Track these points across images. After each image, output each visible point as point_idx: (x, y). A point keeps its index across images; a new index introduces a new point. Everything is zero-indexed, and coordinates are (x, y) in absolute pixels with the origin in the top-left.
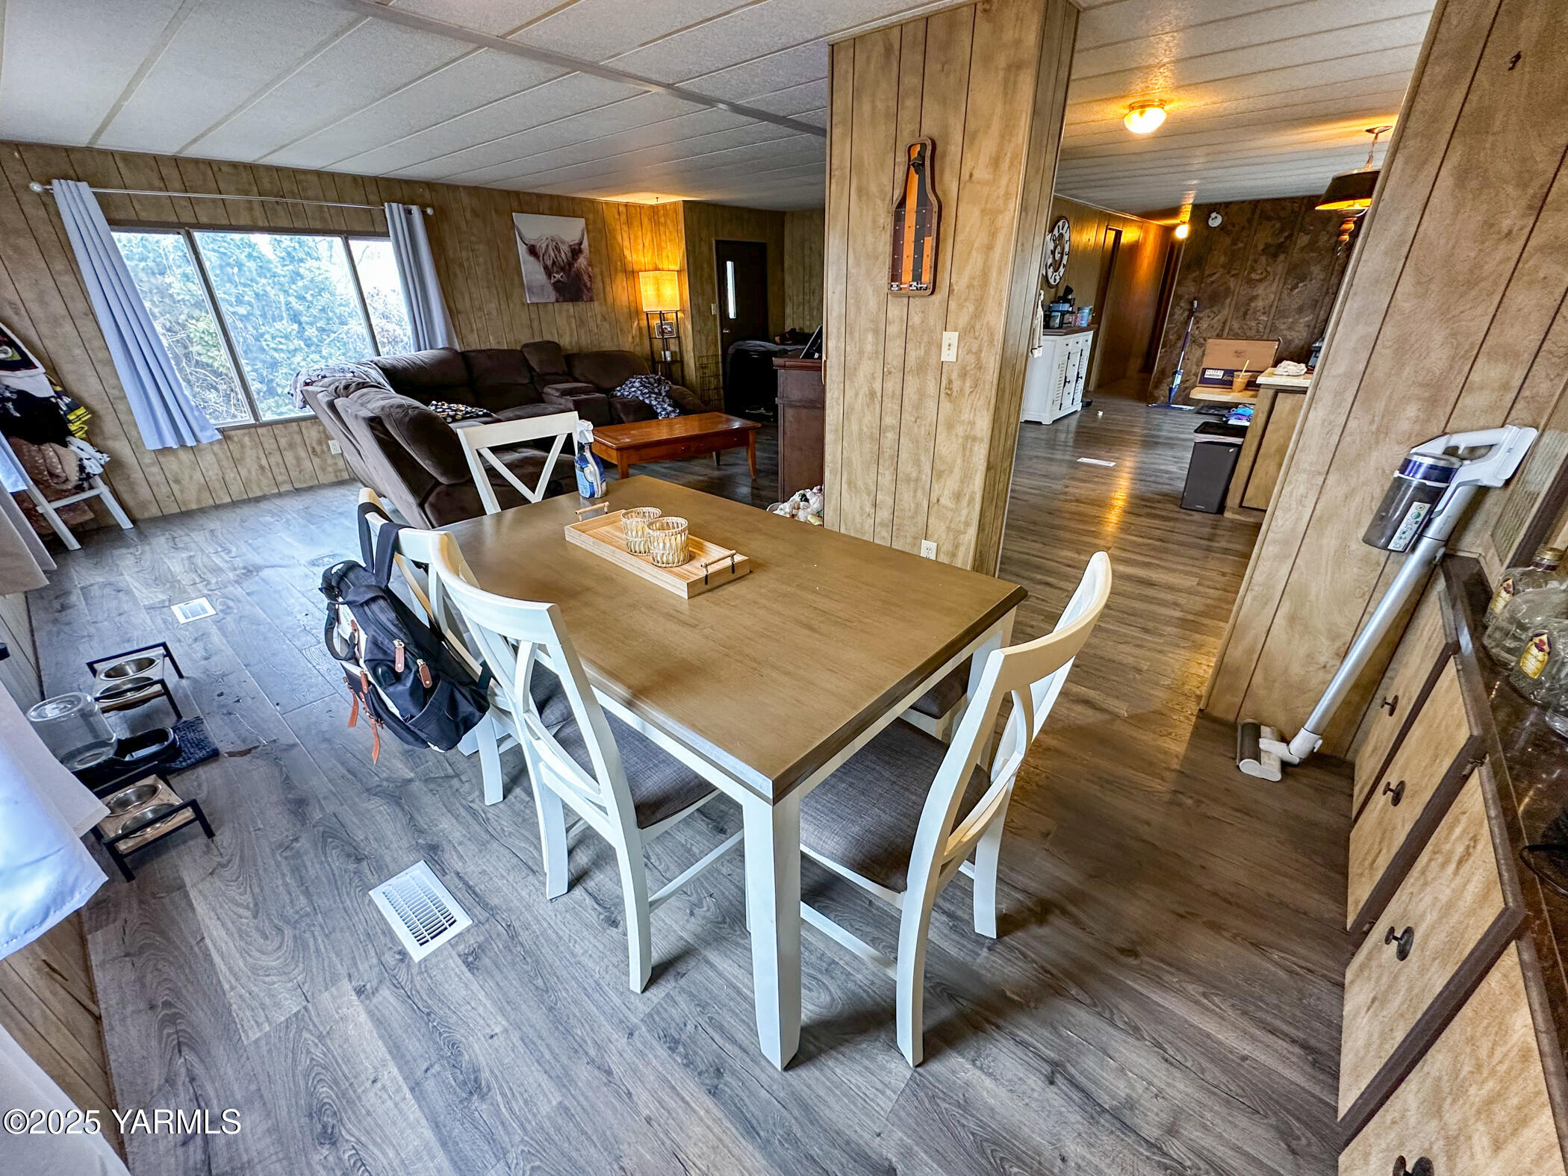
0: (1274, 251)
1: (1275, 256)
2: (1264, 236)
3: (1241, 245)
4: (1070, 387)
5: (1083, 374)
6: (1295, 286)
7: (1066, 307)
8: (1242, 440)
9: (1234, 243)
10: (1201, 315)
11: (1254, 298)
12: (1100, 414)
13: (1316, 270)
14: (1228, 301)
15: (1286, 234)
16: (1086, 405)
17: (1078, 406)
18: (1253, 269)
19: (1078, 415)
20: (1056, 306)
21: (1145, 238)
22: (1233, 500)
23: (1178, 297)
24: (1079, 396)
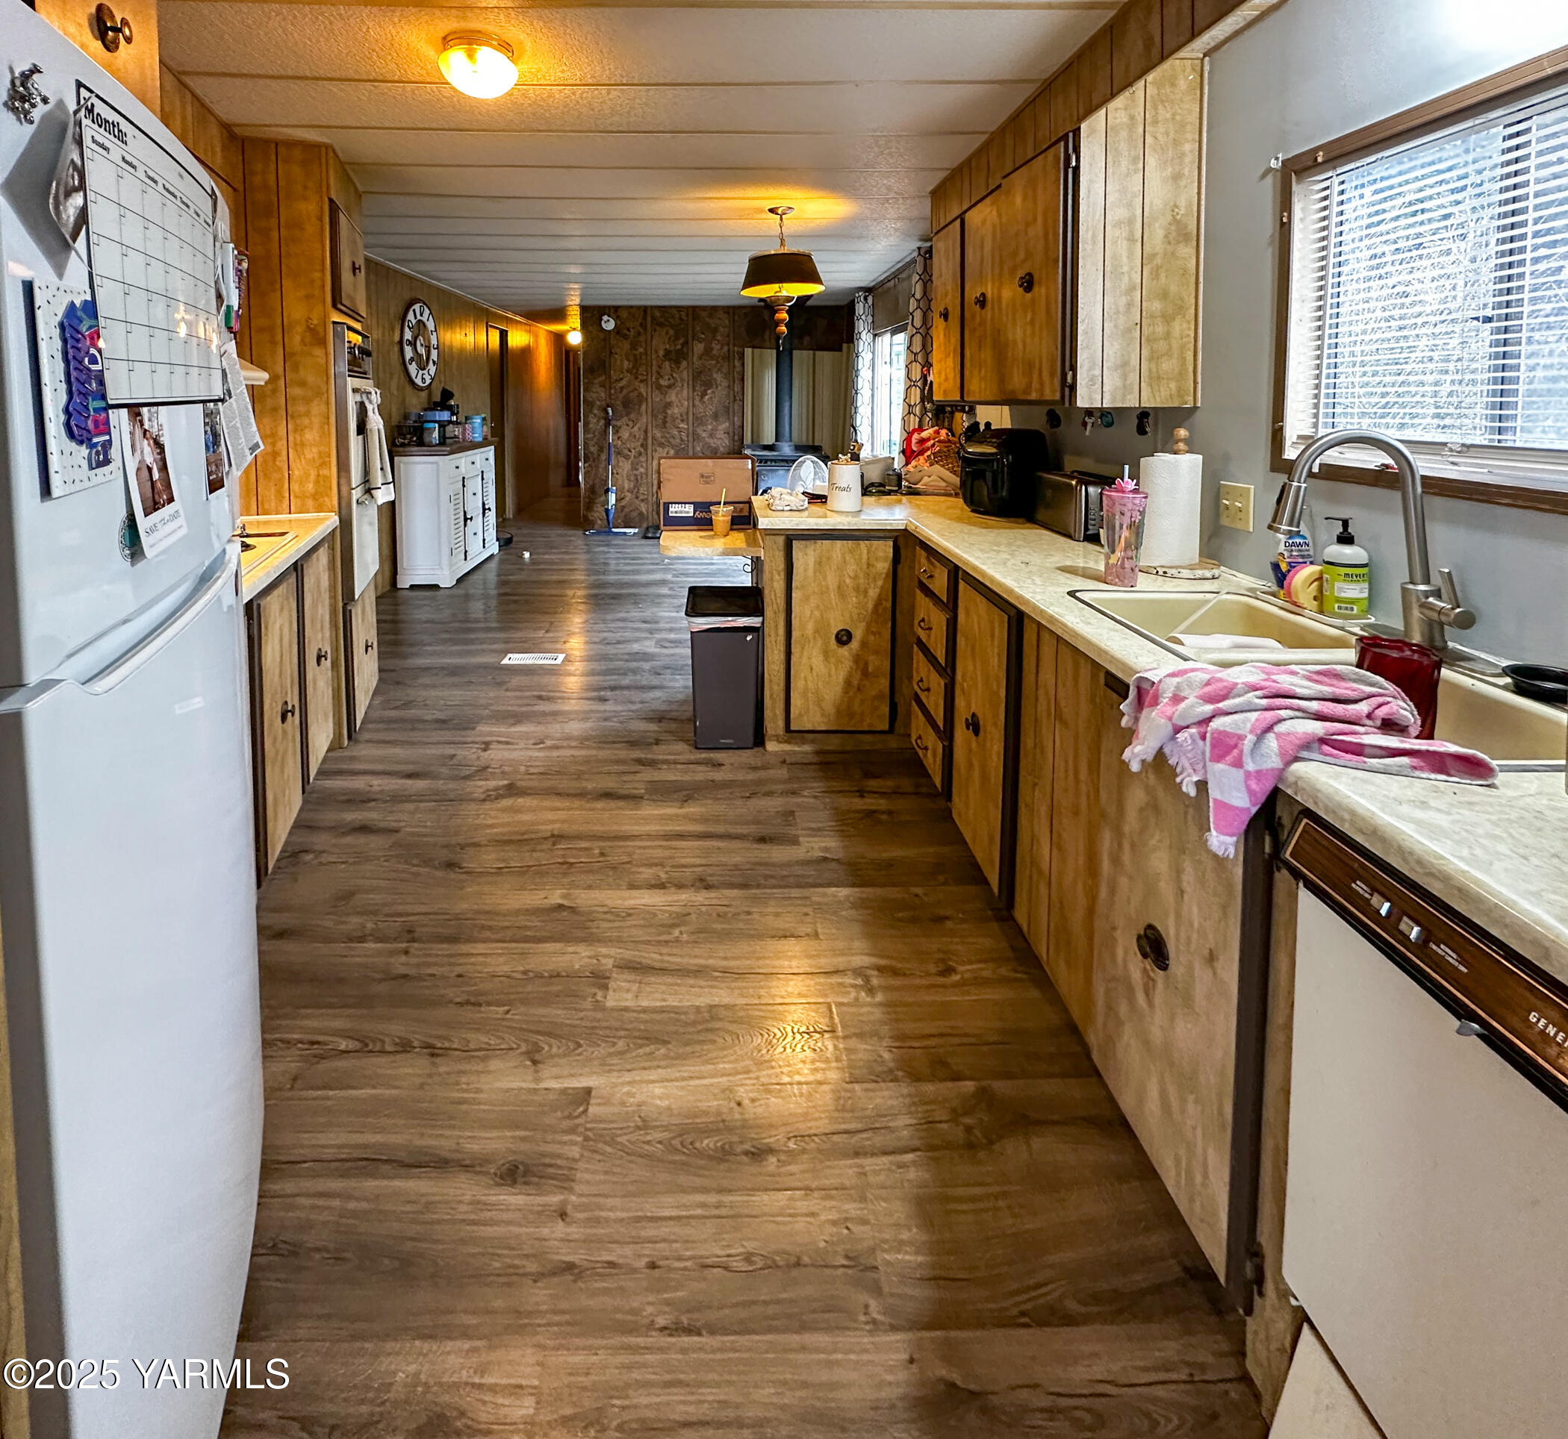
0: (676, 357)
1: (678, 362)
2: (660, 343)
3: (641, 350)
4: (476, 525)
5: (491, 503)
6: (704, 394)
7: (445, 416)
8: (760, 619)
9: (634, 347)
10: (619, 423)
11: (669, 405)
12: (527, 555)
13: (718, 377)
14: (644, 407)
15: (681, 341)
16: (505, 543)
17: (494, 548)
18: (660, 375)
19: (496, 559)
20: (430, 415)
21: (536, 341)
22: (773, 722)
23: (589, 404)
24: (492, 534)
